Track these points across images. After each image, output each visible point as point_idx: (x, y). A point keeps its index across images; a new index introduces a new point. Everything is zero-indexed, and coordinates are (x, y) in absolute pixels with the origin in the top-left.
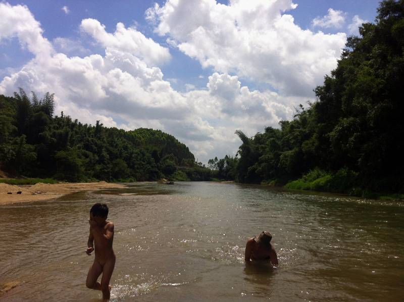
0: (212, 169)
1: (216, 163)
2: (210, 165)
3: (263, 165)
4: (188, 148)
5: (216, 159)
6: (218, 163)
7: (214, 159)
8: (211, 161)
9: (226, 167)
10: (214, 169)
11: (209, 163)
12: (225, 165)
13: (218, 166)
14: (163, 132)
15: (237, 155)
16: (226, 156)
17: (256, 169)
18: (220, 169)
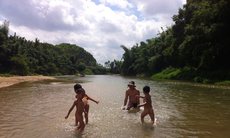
1: (109, 64)
2: (105, 65)
3: (138, 65)
5: (109, 62)
8: (106, 63)
9: (115, 66)
10: (108, 68)
13: (111, 66)
14: (77, 46)
15: (122, 59)
16: (115, 60)
17: (134, 67)
18: (111, 68)
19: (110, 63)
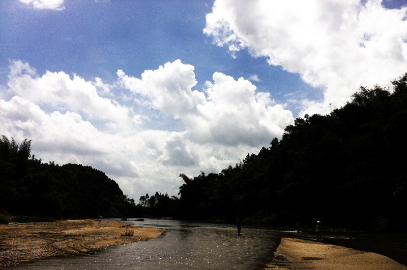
0: (143, 206)
1: (147, 199)
2: (141, 202)
4: (117, 184)
5: (147, 196)
6: (149, 200)
7: (145, 196)
8: (142, 198)
10: (146, 206)
11: (140, 200)
12: (157, 202)
13: (149, 203)
14: (93, 168)
15: (179, 194)
16: (157, 193)
18: (151, 206)
19: (149, 198)
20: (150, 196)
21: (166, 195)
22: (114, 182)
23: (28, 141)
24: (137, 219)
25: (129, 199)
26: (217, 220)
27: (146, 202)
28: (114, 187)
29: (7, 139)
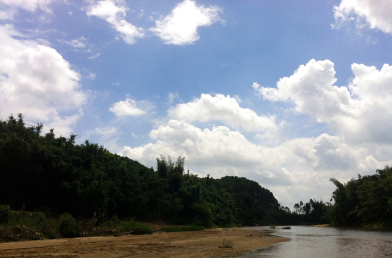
0: (298, 213)
1: (302, 206)
2: (296, 210)
3: (365, 209)
4: (272, 193)
5: (301, 203)
6: (304, 207)
7: (299, 203)
8: (297, 206)
9: (313, 210)
10: (301, 213)
11: (294, 207)
12: (312, 209)
13: (304, 210)
14: (248, 179)
15: (331, 200)
16: (311, 200)
17: (357, 213)
18: (306, 213)
19: (304, 206)
20: (304, 204)
21: (321, 202)
22: (268, 191)
23: (182, 158)
24: (284, 227)
25: (283, 207)
26: (374, 227)
27: (300, 209)
28: (268, 196)
29: (164, 158)
